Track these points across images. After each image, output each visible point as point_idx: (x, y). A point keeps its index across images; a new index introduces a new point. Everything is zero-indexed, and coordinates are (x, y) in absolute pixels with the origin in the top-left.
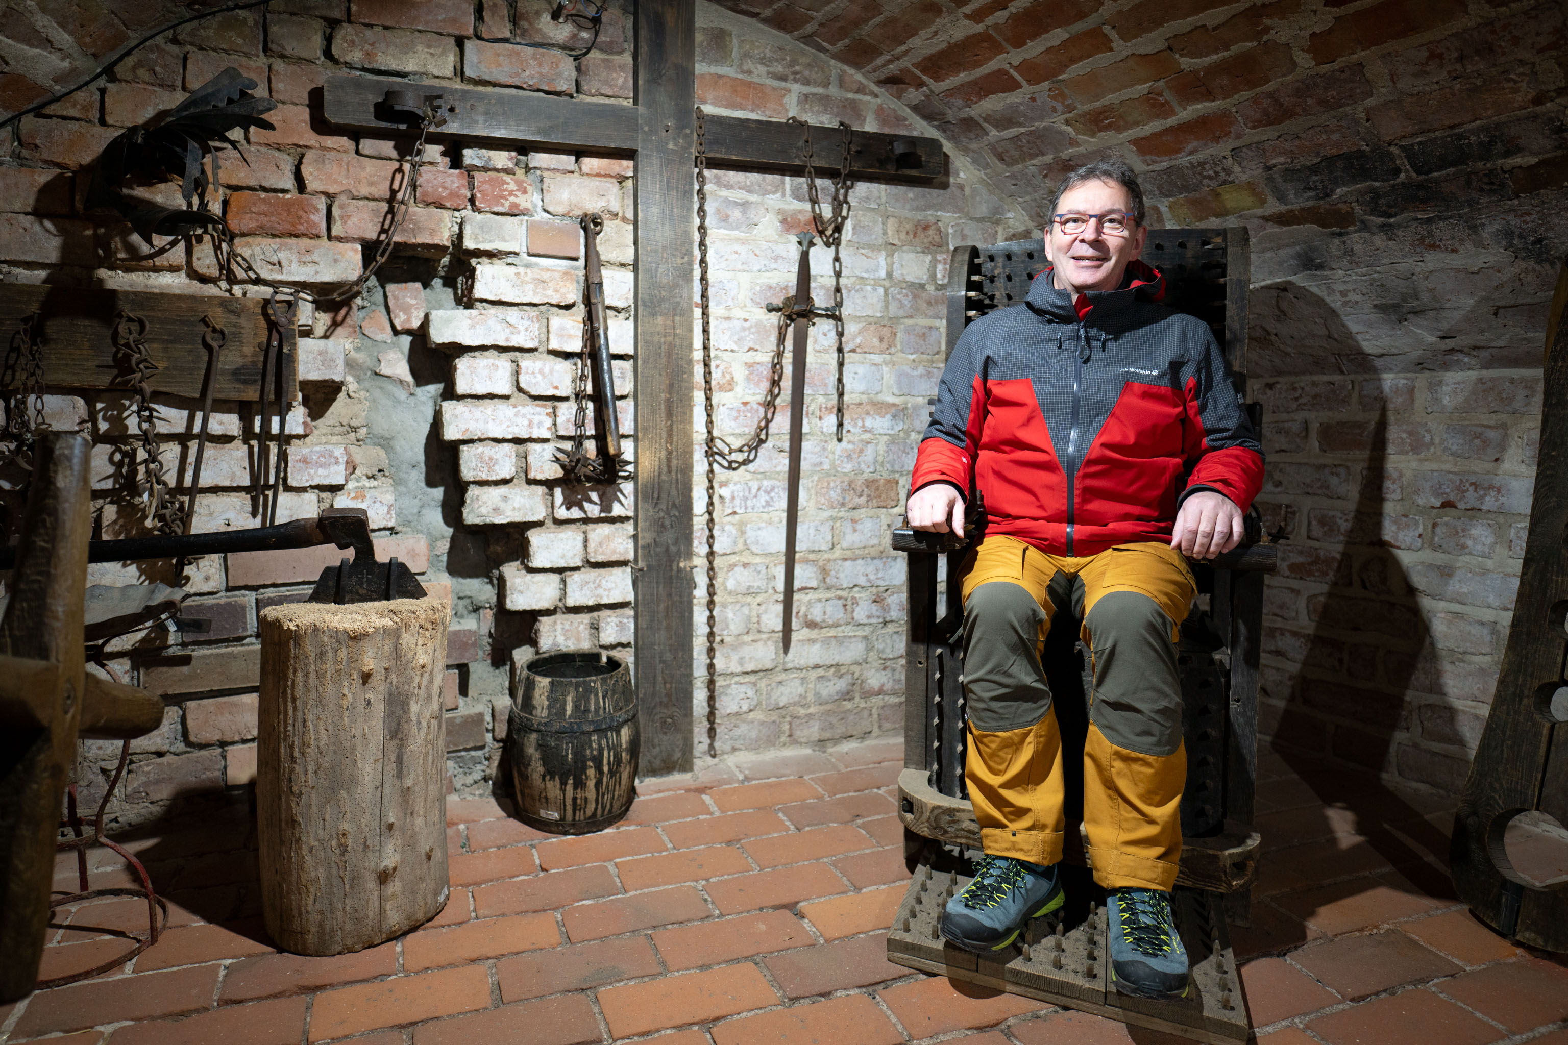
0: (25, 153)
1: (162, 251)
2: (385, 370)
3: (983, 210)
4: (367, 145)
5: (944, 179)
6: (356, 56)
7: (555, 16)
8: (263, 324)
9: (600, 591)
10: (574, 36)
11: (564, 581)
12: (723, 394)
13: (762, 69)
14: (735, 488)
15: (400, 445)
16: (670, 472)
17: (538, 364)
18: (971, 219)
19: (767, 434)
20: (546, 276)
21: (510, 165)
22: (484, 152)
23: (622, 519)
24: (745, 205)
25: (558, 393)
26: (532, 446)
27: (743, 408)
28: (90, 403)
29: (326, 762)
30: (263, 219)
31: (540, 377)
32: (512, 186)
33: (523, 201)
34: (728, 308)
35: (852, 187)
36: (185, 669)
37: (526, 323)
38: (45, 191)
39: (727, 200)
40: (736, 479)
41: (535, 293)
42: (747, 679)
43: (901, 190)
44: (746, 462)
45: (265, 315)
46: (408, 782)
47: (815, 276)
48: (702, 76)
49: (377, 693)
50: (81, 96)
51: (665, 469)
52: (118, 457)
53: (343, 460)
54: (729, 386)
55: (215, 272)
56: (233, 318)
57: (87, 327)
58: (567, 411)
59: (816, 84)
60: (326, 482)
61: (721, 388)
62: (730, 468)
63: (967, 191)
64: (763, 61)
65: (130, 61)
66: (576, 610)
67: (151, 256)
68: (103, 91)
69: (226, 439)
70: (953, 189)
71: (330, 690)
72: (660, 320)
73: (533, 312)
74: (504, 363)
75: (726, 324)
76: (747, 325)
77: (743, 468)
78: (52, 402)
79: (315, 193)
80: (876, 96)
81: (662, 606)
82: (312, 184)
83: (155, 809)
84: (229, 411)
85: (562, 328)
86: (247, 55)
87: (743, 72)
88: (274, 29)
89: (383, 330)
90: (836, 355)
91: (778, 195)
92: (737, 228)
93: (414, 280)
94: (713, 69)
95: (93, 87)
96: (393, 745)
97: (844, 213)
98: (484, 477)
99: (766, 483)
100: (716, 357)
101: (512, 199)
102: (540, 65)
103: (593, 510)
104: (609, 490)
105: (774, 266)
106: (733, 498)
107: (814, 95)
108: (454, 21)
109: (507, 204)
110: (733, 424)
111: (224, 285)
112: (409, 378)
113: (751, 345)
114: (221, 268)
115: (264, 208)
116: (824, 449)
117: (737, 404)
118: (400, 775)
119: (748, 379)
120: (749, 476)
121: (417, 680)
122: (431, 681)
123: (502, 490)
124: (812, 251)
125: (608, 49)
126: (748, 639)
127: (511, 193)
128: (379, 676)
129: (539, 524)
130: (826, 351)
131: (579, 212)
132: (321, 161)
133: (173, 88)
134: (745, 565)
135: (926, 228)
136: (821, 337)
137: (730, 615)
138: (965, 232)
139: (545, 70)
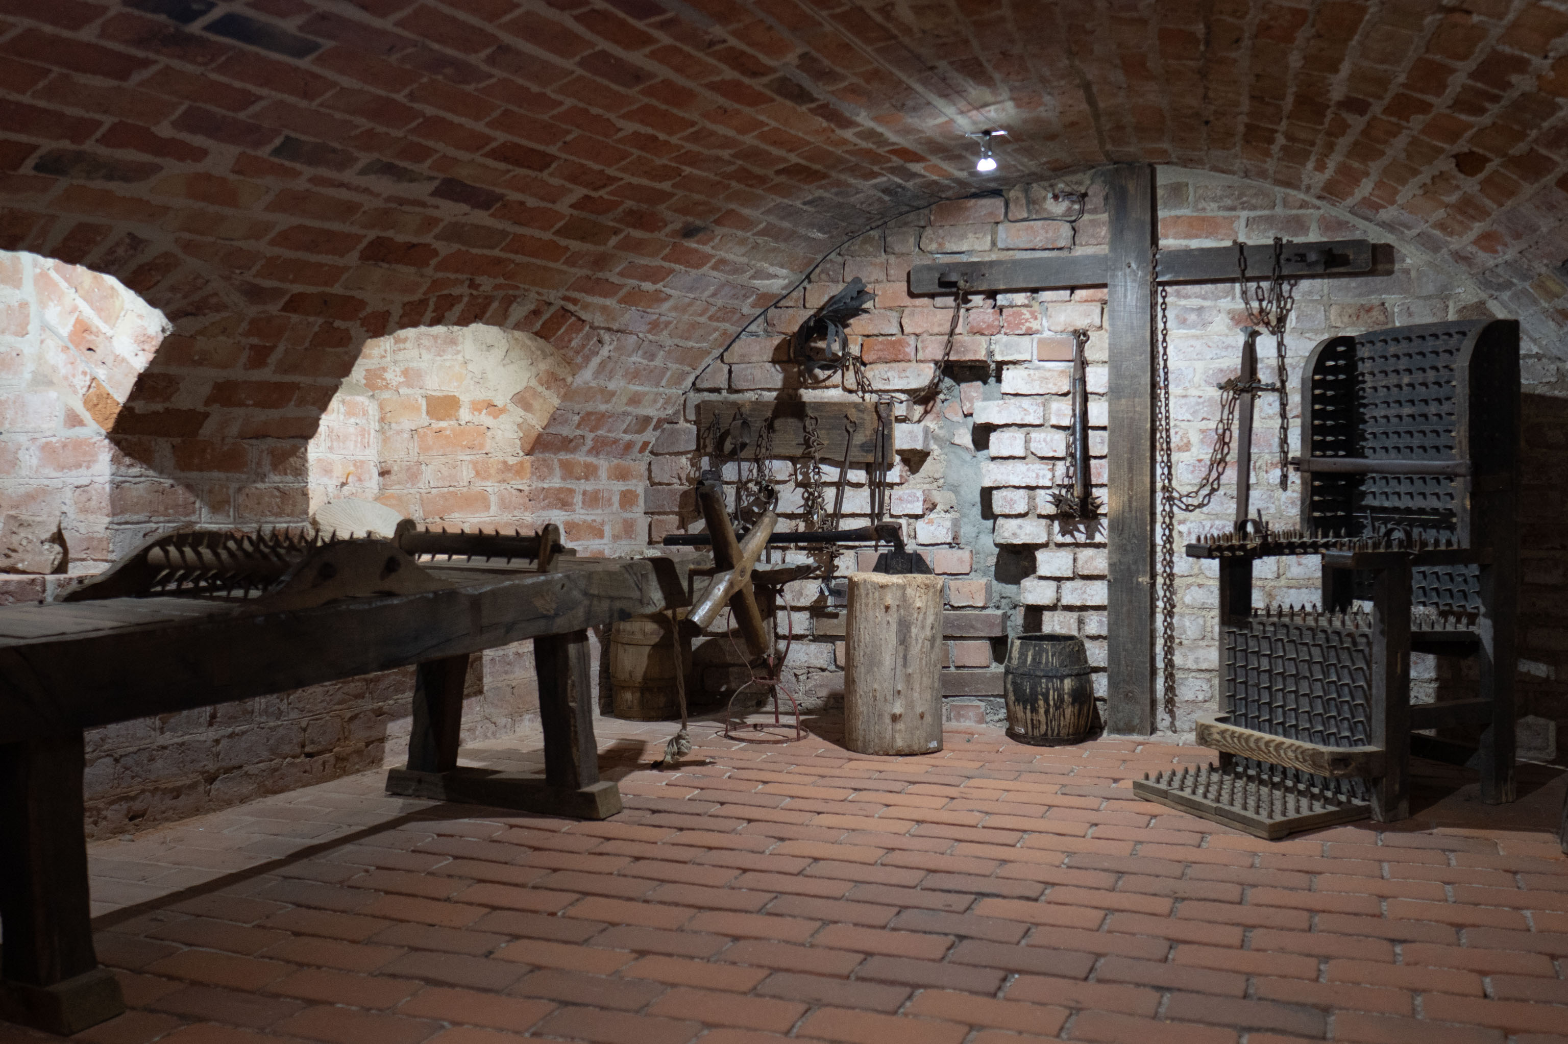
0: (769, 329)
1: (829, 377)
2: (957, 441)
3: (1430, 288)
4: (939, 301)
5: (1388, 266)
6: (933, 247)
7: (1056, 197)
8: (875, 417)
9: (1085, 596)
10: (1069, 209)
11: (1059, 588)
12: (1181, 454)
13: (1214, 205)
14: (1192, 525)
15: (964, 491)
16: (1131, 511)
17: (1043, 435)
18: (1418, 298)
19: (1219, 485)
20: (1048, 374)
21: (1026, 302)
22: (1009, 296)
23: (1103, 545)
24: (1200, 310)
25: (1056, 455)
26: (1038, 491)
27: (1198, 464)
28: (794, 464)
29: (868, 651)
30: (880, 353)
31: (1044, 444)
32: (1028, 316)
33: (1035, 325)
34: (1185, 389)
35: (1296, 284)
36: (835, 621)
37: (1035, 407)
38: (778, 348)
39: (1186, 309)
40: (1192, 518)
41: (1041, 387)
42: (1203, 675)
43: (1344, 281)
44: (1201, 506)
45: (877, 412)
46: (910, 671)
47: (1262, 360)
48: (1164, 219)
49: (893, 618)
50: (794, 294)
51: (1127, 509)
52: (806, 495)
53: (921, 499)
54: (1187, 447)
55: (854, 387)
56: (861, 415)
57: (793, 422)
58: (1061, 467)
59: (1262, 208)
60: (911, 512)
61: (1180, 449)
62: (1187, 509)
63: (1413, 274)
64: (1214, 199)
65: (818, 270)
66: (1069, 608)
67: (824, 380)
68: (805, 289)
69: (859, 485)
70: (1397, 274)
71: (871, 613)
72: (1123, 401)
73: (1040, 400)
74: (1020, 435)
75: (1183, 401)
76: (1201, 400)
77: (1198, 510)
78: (777, 464)
79: (909, 335)
80: (1319, 208)
81: (1125, 609)
82: (907, 330)
83: (819, 702)
84: (860, 469)
85: (1059, 410)
86: (875, 256)
87: (1198, 210)
88: (889, 239)
89: (956, 414)
90: (1280, 421)
91: (1229, 299)
92: (1194, 327)
93: (977, 380)
94: (1174, 213)
95: (801, 288)
96: (901, 648)
97: (1288, 306)
98: (1007, 512)
99: (1217, 522)
100: (1175, 426)
101: (1028, 324)
102: (1047, 232)
103: (1081, 538)
104: (1093, 523)
105: (1224, 354)
106: (1190, 533)
107: (1260, 217)
108: (991, 214)
109: (1024, 328)
110: (1190, 476)
111: (860, 394)
112: (971, 446)
113: (1205, 415)
114: (858, 384)
115: (880, 347)
116: (1270, 497)
117: (1193, 461)
118: (905, 665)
119: (1202, 441)
120: (1203, 516)
121: (916, 615)
122: (925, 618)
123: (1019, 521)
124: (1259, 340)
125: (1094, 211)
126: (1204, 643)
127: (1027, 320)
128: (894, 609)
129: (1045, 545)
130: (1270, 418)
131: (1071, 329)
132: (912, 314)
133: (838, 282)
134: (1200, 586)
135: (1369, 310)
136: (1266, 407)
137: (1187, 624)
138: (1412, 309)
139: (1050, 234)
